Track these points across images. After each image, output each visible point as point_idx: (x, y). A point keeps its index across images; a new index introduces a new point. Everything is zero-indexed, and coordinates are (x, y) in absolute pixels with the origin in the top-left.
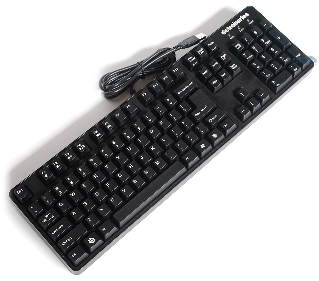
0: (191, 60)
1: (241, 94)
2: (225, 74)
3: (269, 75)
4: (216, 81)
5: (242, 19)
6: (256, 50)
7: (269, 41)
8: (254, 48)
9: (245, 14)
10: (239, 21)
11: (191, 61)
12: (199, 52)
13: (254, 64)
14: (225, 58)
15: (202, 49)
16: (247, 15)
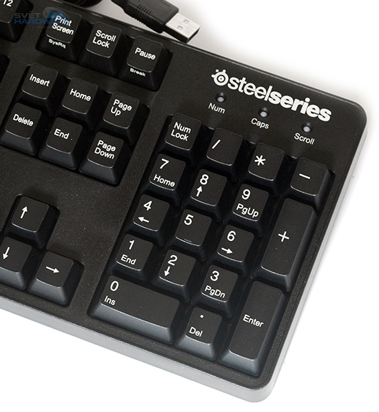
0: (61, 25)
1: (25, 210)
2: (66, 136)
3: (133, 262)
4: (31, 123)
5: (300, 107)
6: (200, 189)
7: (255, 214)
8: (205, 179)
9: (324, 110)
10: (287, 102)
11: (55, 26)
12: (99, 33)
13: (148, 206)
14: (117, 113)
15: (113, 38)
16: (325, 115)
